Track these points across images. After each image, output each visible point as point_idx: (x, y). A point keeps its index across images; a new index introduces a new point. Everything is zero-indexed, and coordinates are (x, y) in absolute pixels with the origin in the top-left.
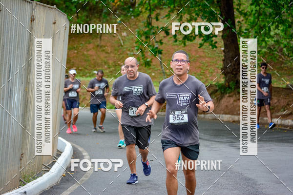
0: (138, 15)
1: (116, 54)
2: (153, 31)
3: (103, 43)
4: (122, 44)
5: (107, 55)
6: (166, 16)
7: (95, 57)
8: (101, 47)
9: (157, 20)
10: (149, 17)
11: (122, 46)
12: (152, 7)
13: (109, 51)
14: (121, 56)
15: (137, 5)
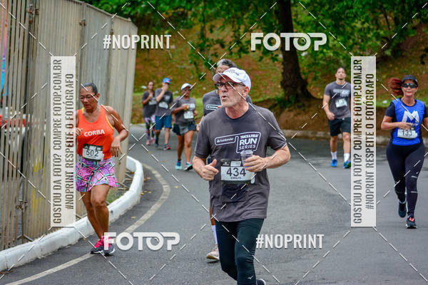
0: (191, 27)
1: (164, 68)
2: (207, 43)
3: (151, 57)
4: (171, 57)
5: (155, 69)
6: (221, 27)
7: (142, 72)
8: (149, 61)
9: (211, 31)
10: (203, 29)
11: (170, 59)
12: (206, 19)
13: (158, 65)
14: (170, 70)
15: (189, 17)
